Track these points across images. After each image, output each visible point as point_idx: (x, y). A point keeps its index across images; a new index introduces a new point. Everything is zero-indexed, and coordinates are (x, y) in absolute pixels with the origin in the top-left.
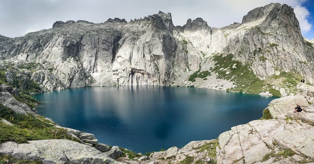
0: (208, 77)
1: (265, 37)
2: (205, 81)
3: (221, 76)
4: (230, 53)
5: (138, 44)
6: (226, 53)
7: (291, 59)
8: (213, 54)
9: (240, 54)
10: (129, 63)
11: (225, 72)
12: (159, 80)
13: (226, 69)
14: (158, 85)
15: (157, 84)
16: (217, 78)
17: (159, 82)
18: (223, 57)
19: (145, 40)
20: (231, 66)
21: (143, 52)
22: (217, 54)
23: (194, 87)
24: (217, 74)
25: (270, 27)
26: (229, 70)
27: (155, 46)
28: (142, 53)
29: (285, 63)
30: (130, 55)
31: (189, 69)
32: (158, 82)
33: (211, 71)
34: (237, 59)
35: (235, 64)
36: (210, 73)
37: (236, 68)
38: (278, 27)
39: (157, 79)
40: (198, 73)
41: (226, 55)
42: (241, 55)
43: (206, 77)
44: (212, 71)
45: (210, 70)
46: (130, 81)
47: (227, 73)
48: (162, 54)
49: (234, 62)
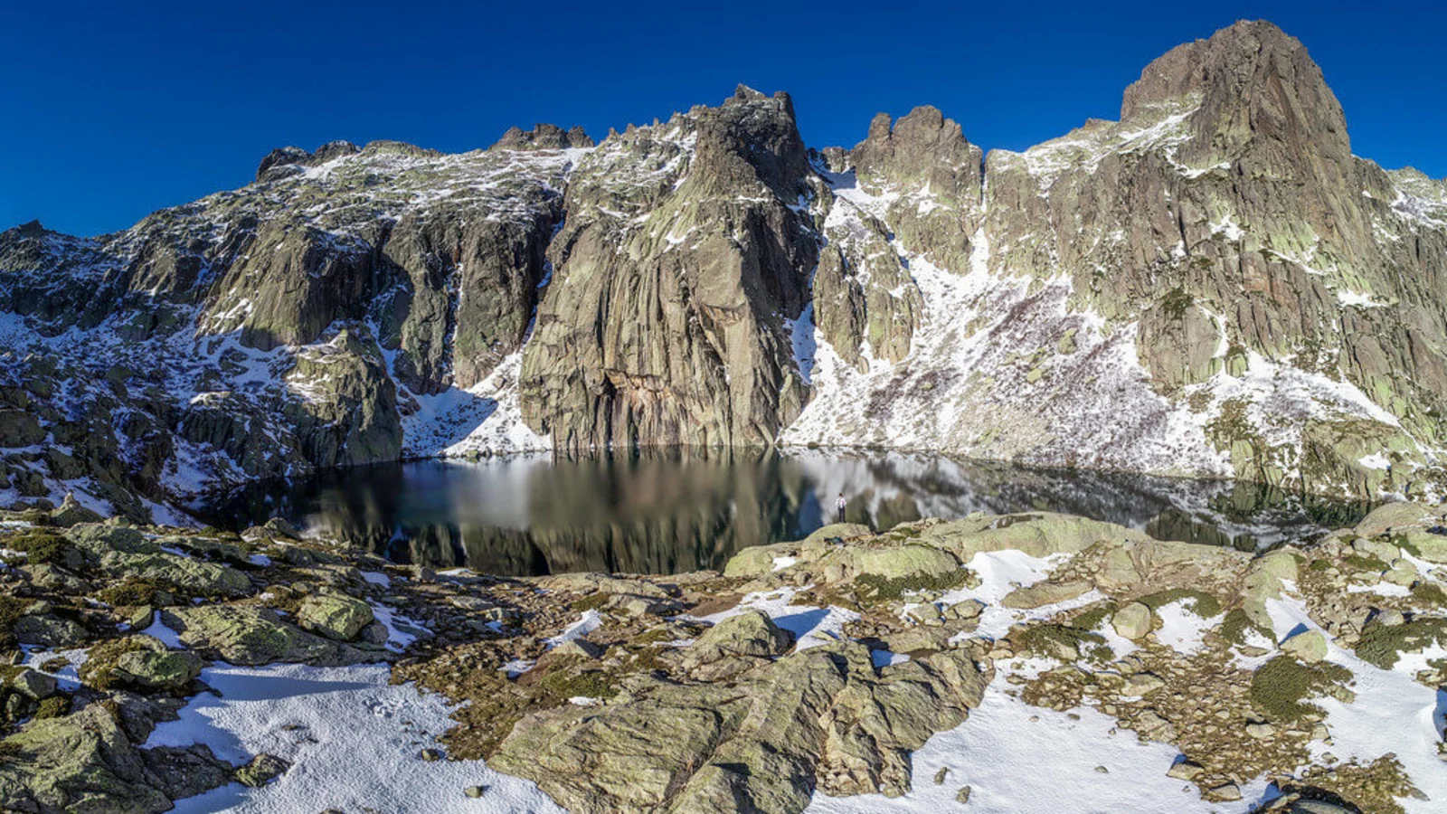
1: (1191, 191)
5: (634, 256)
7: (1295, 292)
10: (594, 347)
12: (730, 419)
14: (726, 442)
15: (720, 439)
17: (730, 427)
19: (667, 234)
21: (654, 292)
25: (1218, 140)
27: (706, 262)
28: (649, 295)
29: (1273, 314)
30: (596, 310)
32: (723, 429)
38: (1247, 139)
39: (719, 417)
46: (598, 427)
48: (742, 299)
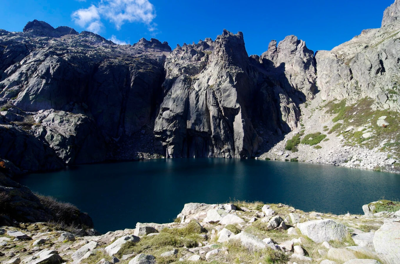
0: (322, 143)
2: (316, 151)
3: (350, 141)
4: (363, 96)
6: (354, 97)
8: (324, 101)
9: (391, 97)
11: (361, 133)
13: (360, 129)
15: (230, 156)
16: (343, 146)
17: (234, 151)
18: (346, 106)
19: (208, 82)
20: (374, 122)
21: (205, 102)
22: (334, 100)
23: (297, 161)
24: (341, 137)
26: (370, 129)
27: (224, 92)
28: (203, 103)
31: (281, 130)
32: (232, 151)
33: (325, 133)
34: (386, 107)
35: (385, 117)
36: (325, 136)
37: (386, 124)
40: (302, 138)
41: (353, 100)
42: (394, 98)
43: (318, 144)
44: (330, 133)
45: (325, 130)
47: (366, 135)
48: (238, 106)
49: (379, 113)
